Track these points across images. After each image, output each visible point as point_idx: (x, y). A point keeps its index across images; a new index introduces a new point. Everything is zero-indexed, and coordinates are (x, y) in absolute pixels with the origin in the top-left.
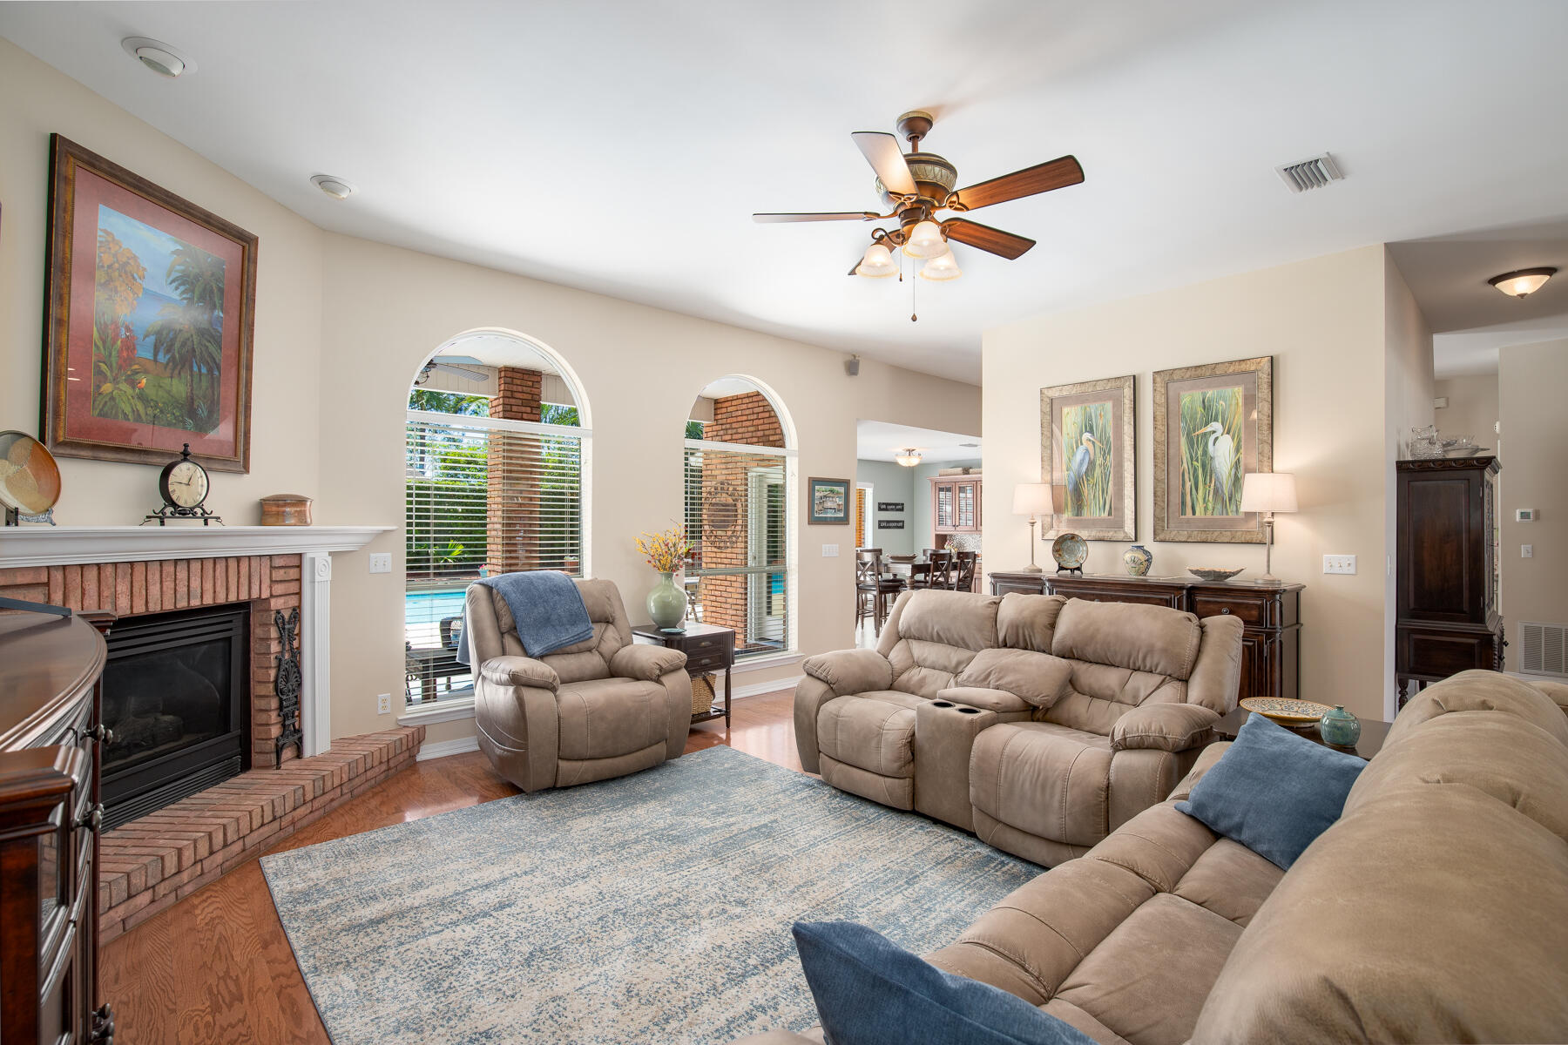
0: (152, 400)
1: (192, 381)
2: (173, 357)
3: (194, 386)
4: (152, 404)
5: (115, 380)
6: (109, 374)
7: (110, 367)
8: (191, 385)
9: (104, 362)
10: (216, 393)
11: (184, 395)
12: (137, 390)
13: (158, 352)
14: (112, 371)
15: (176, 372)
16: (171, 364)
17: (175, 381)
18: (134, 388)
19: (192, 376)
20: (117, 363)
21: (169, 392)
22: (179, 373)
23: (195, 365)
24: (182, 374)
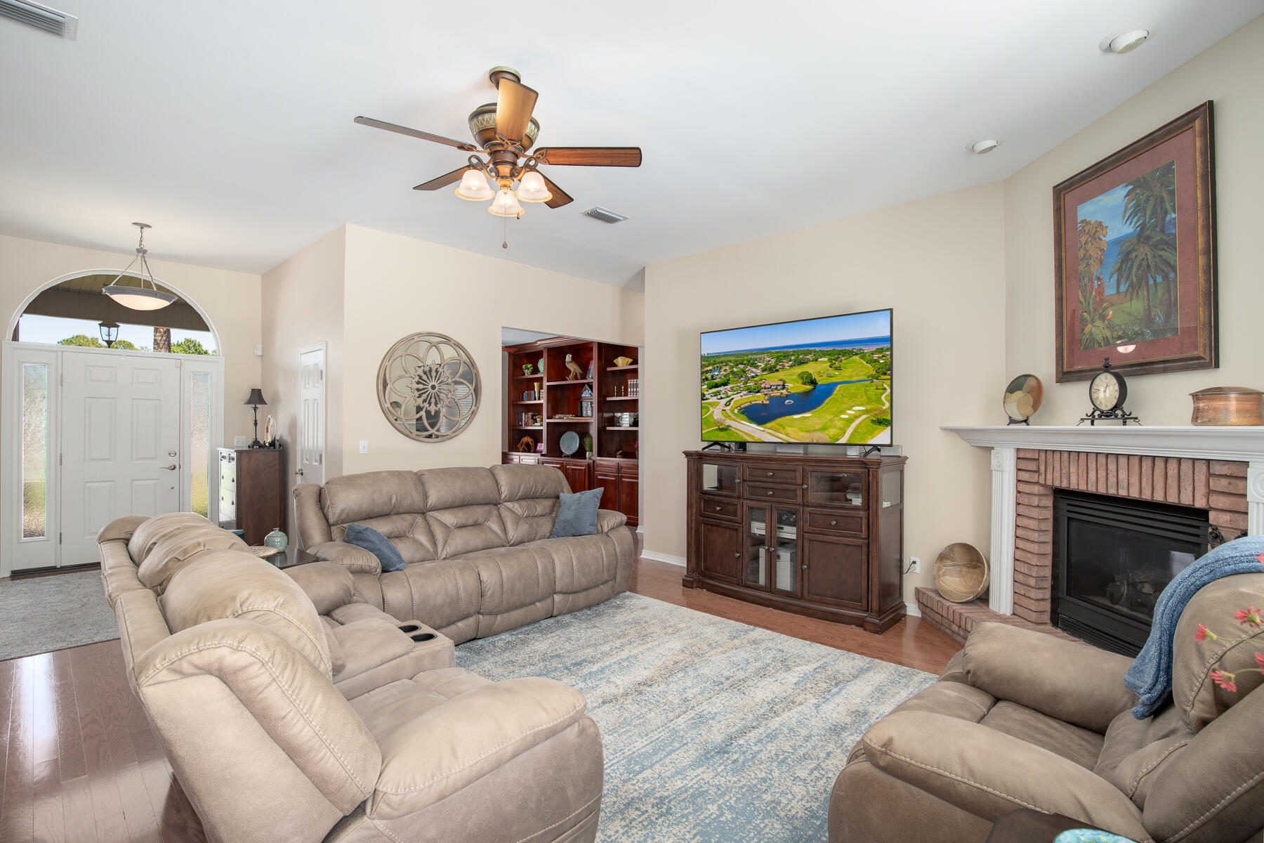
0: (1117, 325)
1: (1148, 295)
2: (1132, 282)
3: (1151, 299)
4: (1117, 329)
5: (1093, 321)
6: (1088, 318)
7: (1089, 313)
8: (1148, 299)
9: (1086, 312)
10: (1172, 295)
11: (1142, 310)
12: (1106, 322)
13: (1120, 284)
14: (1090, 315)
15: (1135, 293)
16: (1130, 289)
17: (1134, 302)
18: (1104, 321)
19: (1148, 290)
20: (1093, 307)
21: (1129, 314)
22: (1137, 294)
23: (1150, 278)
24: (1140, 293)
